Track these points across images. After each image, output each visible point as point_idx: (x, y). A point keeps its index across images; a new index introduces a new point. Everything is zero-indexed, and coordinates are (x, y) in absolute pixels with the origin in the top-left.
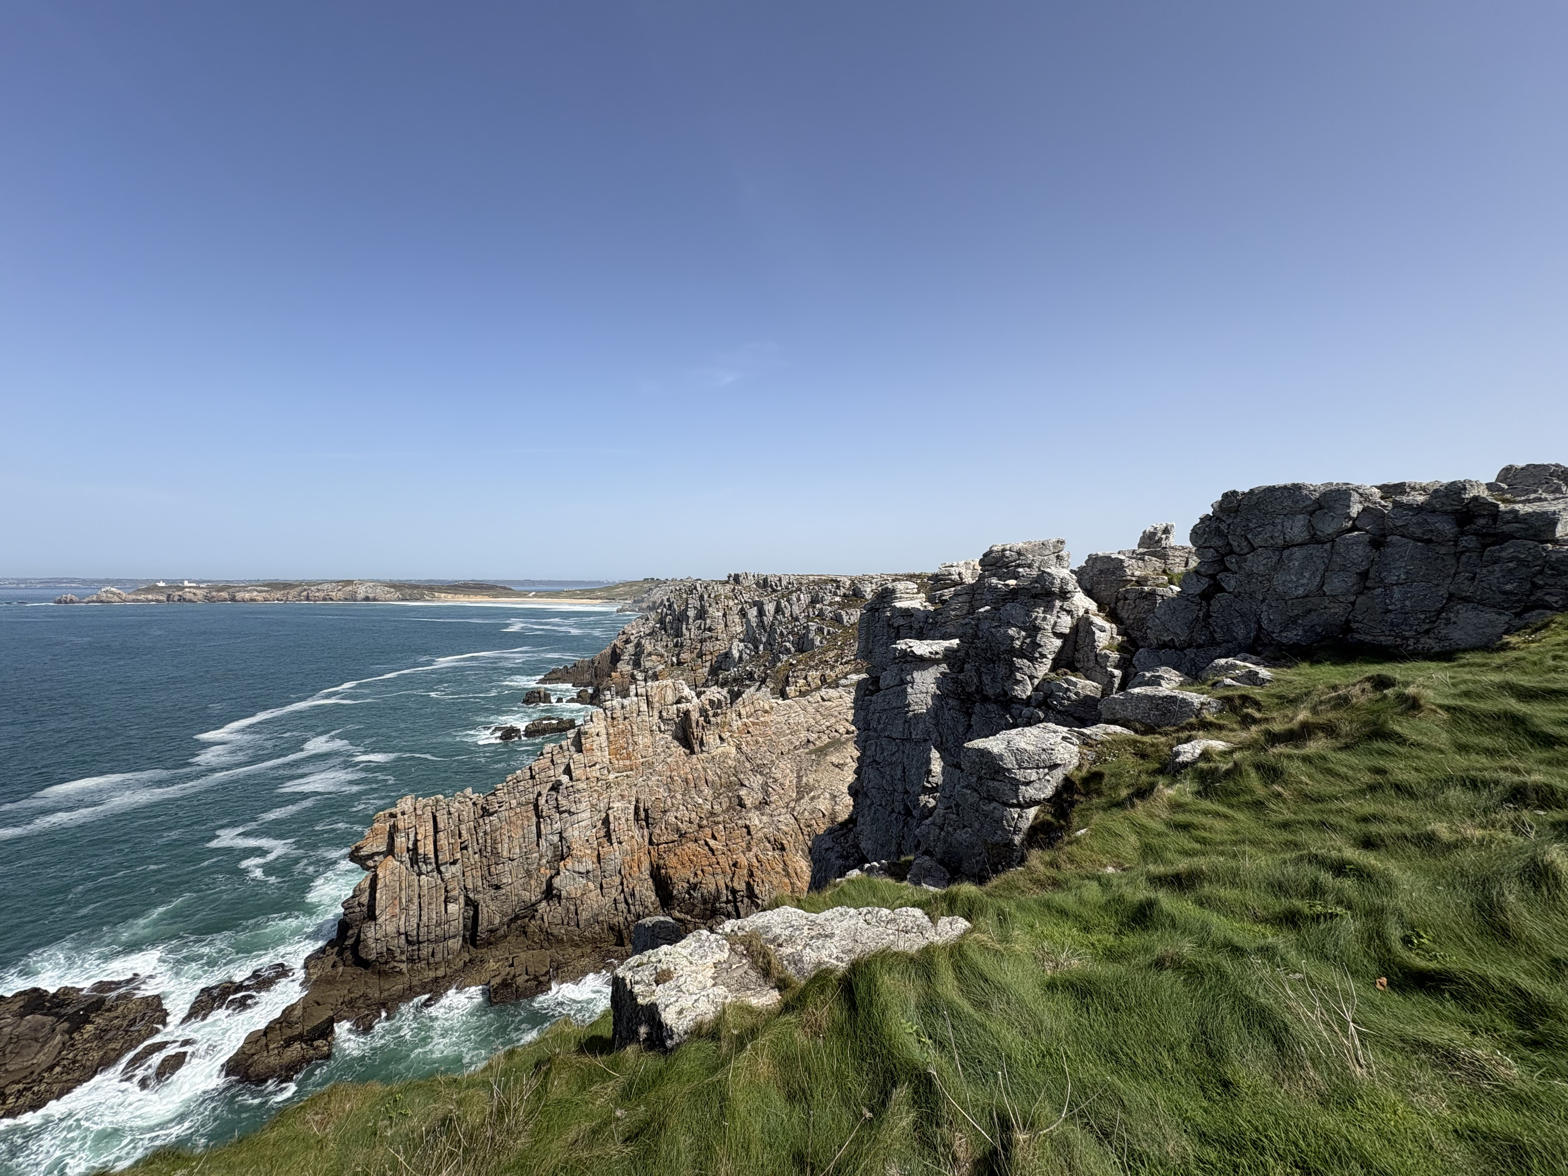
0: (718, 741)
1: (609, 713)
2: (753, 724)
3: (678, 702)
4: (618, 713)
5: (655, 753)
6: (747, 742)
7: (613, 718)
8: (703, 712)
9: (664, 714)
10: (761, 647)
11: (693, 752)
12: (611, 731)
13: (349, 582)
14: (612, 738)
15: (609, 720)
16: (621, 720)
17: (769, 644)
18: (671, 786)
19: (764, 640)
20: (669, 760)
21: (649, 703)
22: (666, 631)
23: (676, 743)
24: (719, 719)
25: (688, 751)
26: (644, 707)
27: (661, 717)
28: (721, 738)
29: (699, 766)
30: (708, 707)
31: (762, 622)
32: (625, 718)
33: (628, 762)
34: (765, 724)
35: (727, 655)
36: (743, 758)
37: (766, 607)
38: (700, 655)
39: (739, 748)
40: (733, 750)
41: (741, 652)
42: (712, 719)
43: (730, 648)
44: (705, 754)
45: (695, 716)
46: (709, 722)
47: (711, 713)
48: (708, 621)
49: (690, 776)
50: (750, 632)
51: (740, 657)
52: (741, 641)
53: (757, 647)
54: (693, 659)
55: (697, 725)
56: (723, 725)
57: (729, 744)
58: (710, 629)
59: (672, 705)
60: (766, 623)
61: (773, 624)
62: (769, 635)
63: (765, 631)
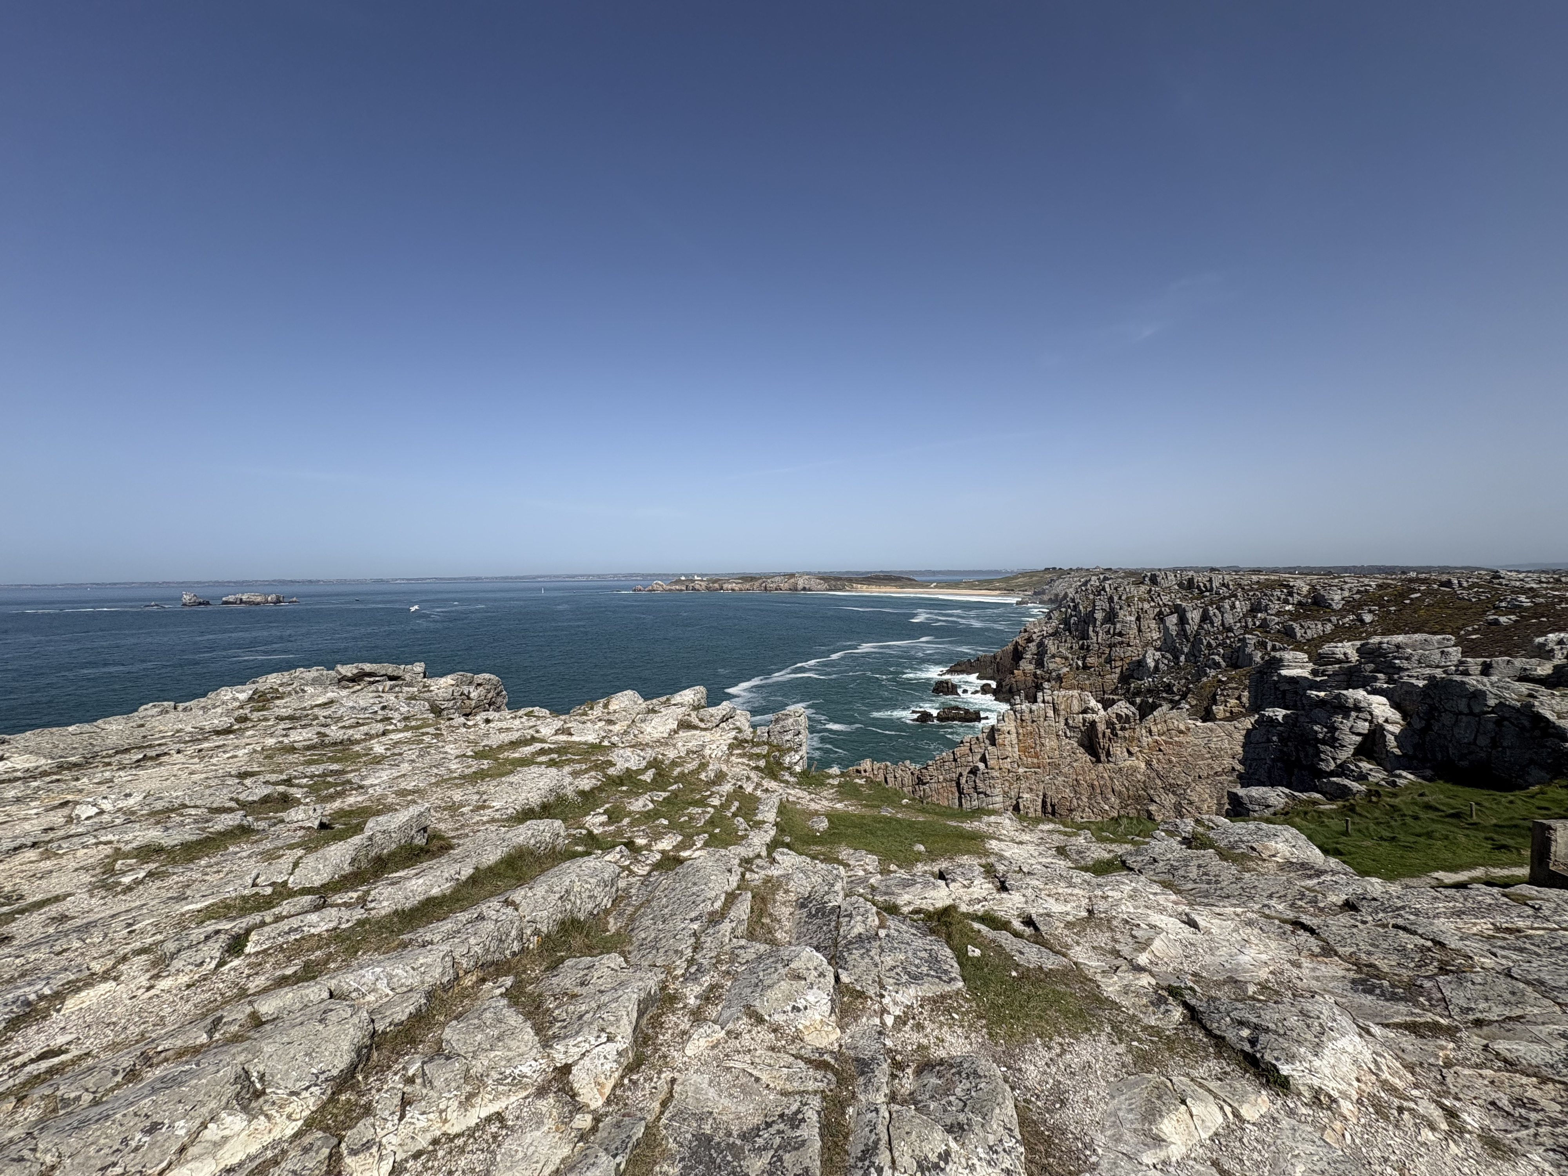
0: (1126, 754)
1: (1019, 716)
2: (1166, 742)
3: (1085, 711)
4: (1027, 716)
5: (1061, 756)
6: (1159, 760)
7: (1022, 720)
8: (1110, 724)
9: (1070, 722)
10: (1182, 658)
11: (1099, 761)
12: (1021, 731)
13: (792, 575)
14: (1021, 738)
15: (1019, 721)
16: (1029, 723)
17: (1193, 655)
18: (1077, 789)
19: (1186, 650)
20: (1075, 764)
21: (1055, 710)
22: (1070, 633)
23: (1082, 750)
24: (1127, 734)
25: (1094, 759)
26: (1051, 713)
27: (1067, 724)
28: (1129, 751)
29: (1105, 775)
30: (1115, 720)
31: (1184, 630)
32: (1033, 721)
33: (1035, 761)
34: (1180, 744)
35: (1141, 663)
36: (1153, 775)
37: (1189, 615)
38: (1109, 660)
39: (1149, 764)
40: (1143, 765)
41: (1157, 662)
42: (1119, 732)
43: (1144, 656)
44: (1112, 765)
45: (1101, 727)
46: (1116, 735)
47: (1118, 726)
48: (1118, 626)
49: (1096, 783)
51: (1156, 668)
52: (1157, 649)
53: (1176, 658)
54: (1100, 664)
55: (1104, 736)
56: (1131, 739)
57: (1138, 759)
58: (1120, 634)
59: (1078, 714)
60: (1189, 632)
61: (1198, 633)
62: (1193, 646)
63: (1188, 641)
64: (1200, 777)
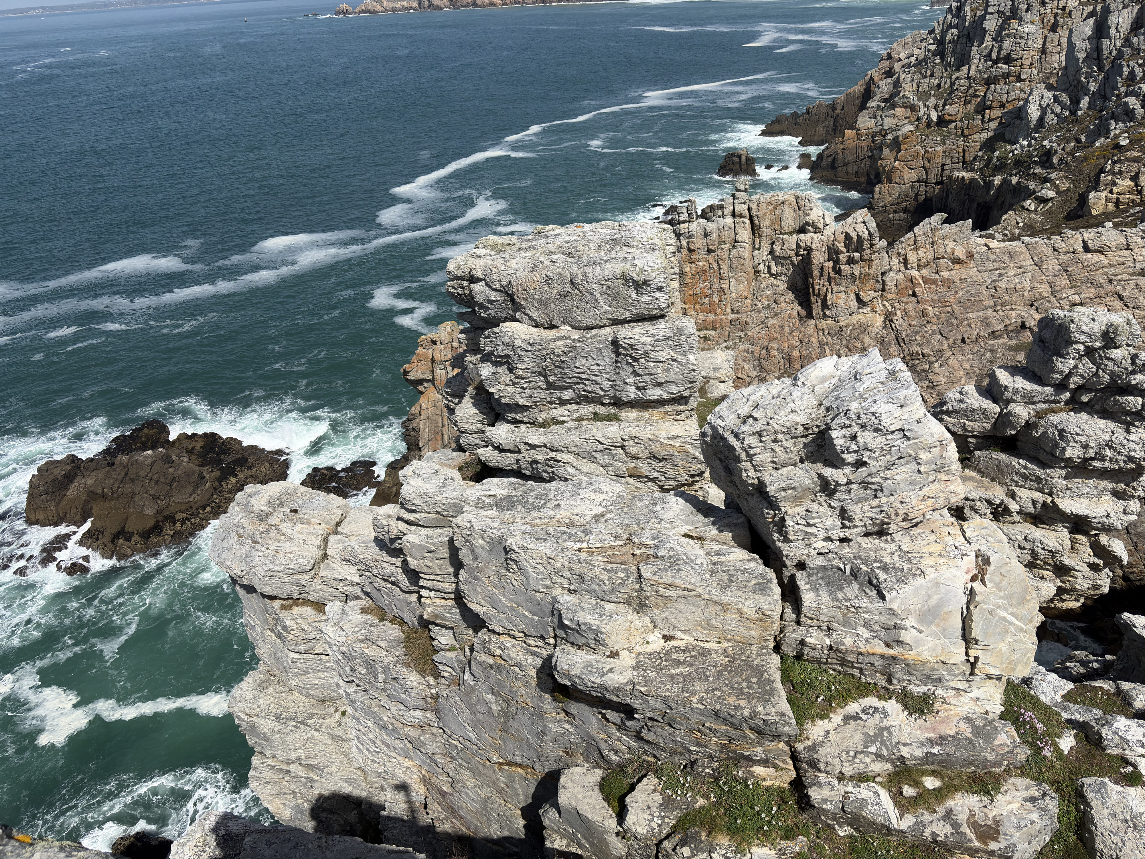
0: (854, 303)
1: (684, 242)
2: (926, 280)
3: (802, 230)
4: (698, 242)
5: (753, 309)
6: (906, 312)
7: (690, 251)
8: (833, 253)
9: (777, 248)
10: (1084, 102)
11: (810, 315)
12: (687, 269)
14: (688, 280)
15: (685, 252)
16: (703, 255)
17: (1102, 95)
18: (764, 363)
19: (1093, 87)
20: (771, 322)
21: (754, 228)
22: (943, 59)
23: (790, 295)
24: (856, 270)
25: (804, 312)
26: (745, 234)
27: (772, 252)
28: (858, 297)
29: (814, 340)
30: (841, 247)
31: (1098, 49)
32: (709, 251)
33: (710, 317)
34: (948, 284)
35: (1020, 113)
36: (890, 338)
37: (1113, 20)
38: (982, 108)
39: (889, 318)
40: (879, 321)
41: (1044, 110)
42: (844, 267)
43: (1027, 101)
44: (829, 322)
45: (819, 258)
46: (838, 272)
47: (843, 258)
48: (1007, 44)
49: (795, 353)
50: (1071, 71)
51: (1041, 119)
52: (1050, 87)
53: (1076, 102)
54: (968, 116)
55: (821, 274)
56: (865, 278)
57: (873, 310)
58: (1008, 60)
59: (792, 233)
60: (1106, 52)
61: (1120, 54)
62: (1106, 79)
63: (1100, 70)
64: (963, 341)
